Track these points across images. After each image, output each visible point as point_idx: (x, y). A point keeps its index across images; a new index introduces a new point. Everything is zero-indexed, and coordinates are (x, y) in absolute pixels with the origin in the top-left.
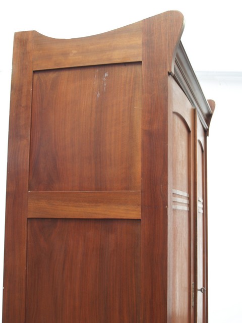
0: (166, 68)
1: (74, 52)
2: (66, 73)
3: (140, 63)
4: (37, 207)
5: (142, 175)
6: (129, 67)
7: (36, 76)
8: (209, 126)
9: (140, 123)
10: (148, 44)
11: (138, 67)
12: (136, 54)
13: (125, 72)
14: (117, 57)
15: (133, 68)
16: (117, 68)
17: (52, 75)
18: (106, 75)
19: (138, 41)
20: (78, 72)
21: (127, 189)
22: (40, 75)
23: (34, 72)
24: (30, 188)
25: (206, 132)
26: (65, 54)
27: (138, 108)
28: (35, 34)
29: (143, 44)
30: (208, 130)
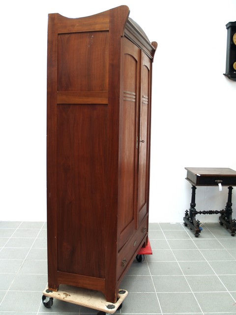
0: (120, 34)
1: (77, 25)
2: (74, 35)
3: (108, 31)
4: (61, 99)
5: (109, 84)
6: (103, 33)
7: (59, 36)
8: (153, 57)
9: (108, 60)
10: (112, 22)
11: (107, 33)
12: (107, 27)
13: (101, 35)
14: (98, 28)
15: (105, 33)
16: (98, 33)
17: (67, 36)
18: (92, 36)
19: (108, 20)
20: (80, 34)
21: (102, 90)
22: (61, 36)
23: (58, 34)
24: (58, 90)
25: (151, 61)
26: (73, 26)
27: (107, 53)
28: (58, 15)
29: (110, 22)
30: (153, 59)
